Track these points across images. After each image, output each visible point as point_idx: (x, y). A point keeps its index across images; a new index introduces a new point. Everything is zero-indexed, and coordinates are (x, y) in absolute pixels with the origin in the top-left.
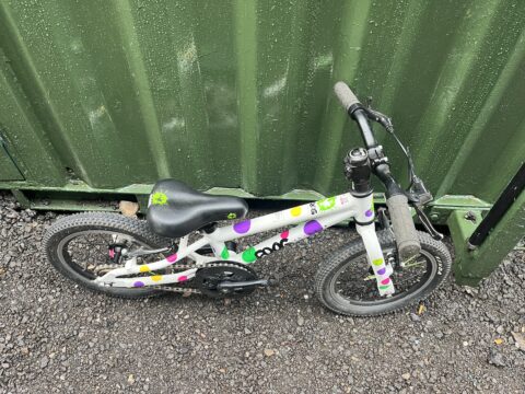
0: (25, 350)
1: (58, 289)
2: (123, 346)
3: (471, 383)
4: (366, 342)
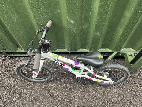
0: (10, 96)
1: (17, 79)
2: (36, 94)
3: (130, 101)
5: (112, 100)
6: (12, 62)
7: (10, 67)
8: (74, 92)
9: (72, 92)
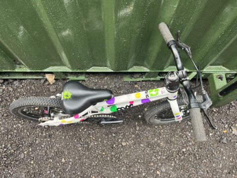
0: (13, 151)
1: (22, 121)
2: (58, 146)
4: (167, 136)
5: (184, 150)
6: (7, 89)
7: (6, 100)
8: (122, 139)
9: (120, 140)
